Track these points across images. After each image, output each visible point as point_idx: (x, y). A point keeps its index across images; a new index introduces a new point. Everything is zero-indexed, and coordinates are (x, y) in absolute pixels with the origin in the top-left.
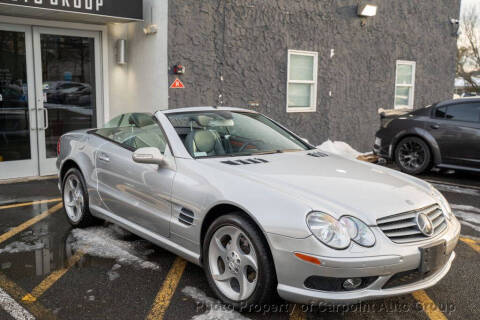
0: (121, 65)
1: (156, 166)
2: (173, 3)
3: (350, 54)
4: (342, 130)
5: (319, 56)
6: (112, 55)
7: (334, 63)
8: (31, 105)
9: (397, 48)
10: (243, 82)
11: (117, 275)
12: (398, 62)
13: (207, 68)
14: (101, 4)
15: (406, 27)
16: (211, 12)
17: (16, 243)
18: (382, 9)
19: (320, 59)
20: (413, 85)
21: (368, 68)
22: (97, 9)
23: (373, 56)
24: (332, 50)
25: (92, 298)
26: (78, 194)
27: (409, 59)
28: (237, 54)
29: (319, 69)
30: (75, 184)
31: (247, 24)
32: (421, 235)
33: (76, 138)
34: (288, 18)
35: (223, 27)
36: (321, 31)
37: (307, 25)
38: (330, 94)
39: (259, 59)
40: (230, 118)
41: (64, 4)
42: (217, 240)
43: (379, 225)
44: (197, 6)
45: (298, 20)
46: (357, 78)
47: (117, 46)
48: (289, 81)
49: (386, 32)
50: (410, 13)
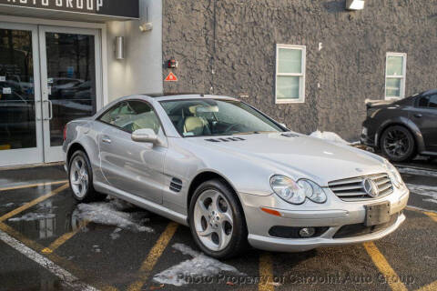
0: (119, 60)
1: (151, 145)
2: (166, 2)
3: (338, 47)
4: (331, 120)
5: (307, 50)
6: (111, 51)
7: (322, 56)
8: (37, 98)
9: (387, 40)
10: (233, 74)
11: (118, 236)
12: (388, 54)
13: (198, 62)
14: (101, 5)
15: (396, 19)
16: (202, 10)
17: (31, 214)
18: (370, 3)
19: (308, 52)
20: (404, 76)
21: (357, 60)
22: (98, 9)
23: (362, 48)
24: (320, 44)
25: (98, 250)
26: (83, 174)
27: (399, 51)
28: (228, 49)
29: (307, 62)
30: (80, 164)
31: (236, 20)
32: (367, 196)
33: (81, 124)
34: (276, 14)
35: (214, 23)
36: (309, 25)
37: (295, 20)
38: (319, 86)
39: (248, 53)
40: (215, 104)
41: (67, 6)
42: (200, 202)
43: (330, 187)
44: (189, 4)
45: (286, 15)
46: (346, 70)
47: (115, 43)
48: (277, 74)
49: (375, 24)
50: (400, 5)
